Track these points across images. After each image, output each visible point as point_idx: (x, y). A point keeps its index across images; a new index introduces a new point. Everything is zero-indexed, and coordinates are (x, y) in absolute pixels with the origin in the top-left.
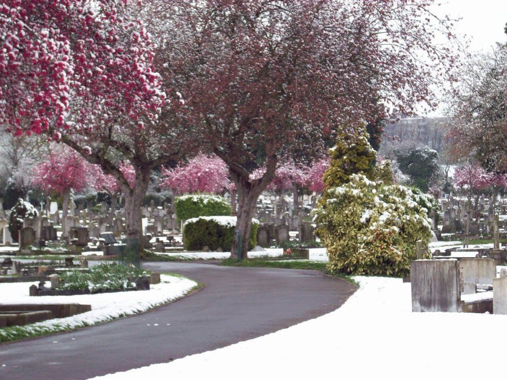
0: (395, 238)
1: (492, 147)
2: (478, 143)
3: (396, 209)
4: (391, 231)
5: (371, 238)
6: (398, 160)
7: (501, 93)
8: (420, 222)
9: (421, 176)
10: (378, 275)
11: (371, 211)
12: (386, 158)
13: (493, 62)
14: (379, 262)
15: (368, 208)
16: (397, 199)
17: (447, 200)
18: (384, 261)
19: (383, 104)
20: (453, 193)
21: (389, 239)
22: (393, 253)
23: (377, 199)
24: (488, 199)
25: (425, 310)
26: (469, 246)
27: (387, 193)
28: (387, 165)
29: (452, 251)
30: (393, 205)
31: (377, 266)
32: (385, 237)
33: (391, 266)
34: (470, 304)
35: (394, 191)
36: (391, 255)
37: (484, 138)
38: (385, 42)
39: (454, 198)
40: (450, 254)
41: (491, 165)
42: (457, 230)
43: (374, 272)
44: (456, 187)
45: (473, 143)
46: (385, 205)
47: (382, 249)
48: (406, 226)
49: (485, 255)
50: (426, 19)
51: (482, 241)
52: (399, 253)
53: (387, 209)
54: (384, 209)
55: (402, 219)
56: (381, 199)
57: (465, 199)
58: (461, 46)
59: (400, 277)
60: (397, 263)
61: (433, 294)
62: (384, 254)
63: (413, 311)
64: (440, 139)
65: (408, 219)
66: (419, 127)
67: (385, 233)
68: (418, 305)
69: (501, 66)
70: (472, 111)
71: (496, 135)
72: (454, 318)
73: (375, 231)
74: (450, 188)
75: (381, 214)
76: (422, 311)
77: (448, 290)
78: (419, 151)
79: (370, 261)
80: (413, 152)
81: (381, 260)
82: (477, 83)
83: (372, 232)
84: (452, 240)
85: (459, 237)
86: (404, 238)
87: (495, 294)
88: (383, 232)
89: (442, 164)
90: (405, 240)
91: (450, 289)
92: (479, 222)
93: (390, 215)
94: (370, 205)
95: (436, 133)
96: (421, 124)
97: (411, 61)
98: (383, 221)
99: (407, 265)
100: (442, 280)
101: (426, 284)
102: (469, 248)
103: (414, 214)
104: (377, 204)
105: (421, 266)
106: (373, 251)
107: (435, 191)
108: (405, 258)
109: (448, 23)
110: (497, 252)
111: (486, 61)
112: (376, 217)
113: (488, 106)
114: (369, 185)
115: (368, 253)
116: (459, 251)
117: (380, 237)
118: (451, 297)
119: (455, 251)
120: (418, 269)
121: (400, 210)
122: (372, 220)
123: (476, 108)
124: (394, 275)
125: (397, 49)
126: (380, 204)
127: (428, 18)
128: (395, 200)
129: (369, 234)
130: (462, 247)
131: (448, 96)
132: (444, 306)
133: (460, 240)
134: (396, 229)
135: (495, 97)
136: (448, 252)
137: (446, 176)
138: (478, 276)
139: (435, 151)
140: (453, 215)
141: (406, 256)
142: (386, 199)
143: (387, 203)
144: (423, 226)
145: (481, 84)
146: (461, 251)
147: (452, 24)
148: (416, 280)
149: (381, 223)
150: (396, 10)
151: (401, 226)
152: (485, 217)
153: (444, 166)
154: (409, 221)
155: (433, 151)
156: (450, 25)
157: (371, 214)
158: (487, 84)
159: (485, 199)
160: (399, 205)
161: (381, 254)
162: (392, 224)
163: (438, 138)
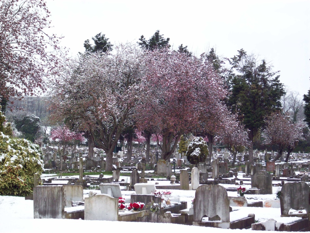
0: (20, 172)
1: (76, 116)
2: (68, 113)
3: (22, 154)
4: (18, 167)
5: (5, 171)
6: (15, 122)
7: (83, 83)
8: (36, 162)
9: (29, 133)
10: (9, 195)
11: (6, 154)
12: (8, 121)
13: (78, 64)
14: (10, 187)
15: (4, 152)
16: (22, 148)
17: (45, 148)
18: (13, 186)
19: (13, 88)
20: (49, 143)
21: (17, 172)
22: (19, 181)
23: (9, 147)
24: (70, 148)
25: (42, 217)
26: (62, 177)
27: (16, 143)
28: (9, 125)
29: (52, 180)
30: (19, 151)
31: (8, 189)
32: (14, 171)
33: (17, 189)
34: (70, 213)
35: (20, 142)
36: (17, 182)
37: (72, 110)
38: (15, 49)
39: (50, 147)
40: (51, 182)
41: (75, 127)
42: (53, 167)
43: (6, 193)
44: (51, 140)
45: (65, 113)
46: (14, 151)
47: (12, 178)
48: (27, 164)
49: (73, 182)
50: (41, 36)
51: (69, 174)
52: (23, 181)
53: (15, 154)
54: (14, 154)
55: (25, 160)
56: (12, 147)
57: (56, 147)
58: (62, 54)
59: (22, 196)
60: (21, 187)
61: (47, 207)
62: (13, 182)
63: (34, 218)
64: (41, 110)
65: (29, 160)
66: (28, 102)
67: (14, 168)
68: (37, 214)
69: (83, 67)
70: (65, 94)
71: (79, 109)
72: (60, 223)
73: (8, 167)
74: (47, 141)
75: (12, 157)
76: (40, 218)
77: (56, 205)
78: (28, 117)
79: (4, 186)
80: (25, 118)
81: (11, 186)
82: (68, 77)
83: (6, 168)
84: (51, 173)
85: (55, 171)
86: (26, 171)
87: (85, 207)
88: (13, 168)
89: (43, 125)
90: (26, 173)
91: (58, 204)
92: (66, 162)
93: (17, 157)
94: (5, 151)
95: (39, 106)
96: (30, 100)
97: (31, 61)
98: (13, 161)
99: (27, 189)
100: (53, 198)
101: (43, 201)
102: (62, 178)
103: (32, 157)
104: (9, 150)
105: (40, 190)
106: (6, 180)
107: (39, 142)
108: (26, 184)
109: (55, 40)
110: (81, 181)
111: (74, 64)
112: (9, 158)
113: (75, 91)
114: (5, 138)
115: (3, 181)
116: (56, 180)
117: (11, 171)
118: (58, 209)
119: (54, 180)
120: (38, 191)
121: (24, 154)
122: (6, 160)
123: (67, 92)
124: (19, 195)
125: (23, 54)
126: (11, 150)
127: (43, 35)
128: (21, 148)
129: (4, 169)
130: (58, 177)
131: (50, 84)
132: (54, 215)
133: (56, 173)
134: (21, 166)
135: (79, 86)
136: (50, 181)
137: (45, 133)
138: (72, 196)
139: (38, 118)
140: (50, 158)
141: (26, 183)
142: (15, 147)
143: (15, 150)
144: (38, 164)
145: (70, 78)
146: (57, 180)
147: (57, 40)
148: (36, 198)
149: (12, 162)
150: (23, 29)
151: (24, 164)
152: (69, 159)
153: (44, 127)
154: (29, 161)
155: (37, 117)
156: (56, 41)
157: (5, 156)
158: (74, 78)
159: (69, 148)
160: (23, 152)
161: (11, 181)
162: (18, 162)
163: (40, 110)
